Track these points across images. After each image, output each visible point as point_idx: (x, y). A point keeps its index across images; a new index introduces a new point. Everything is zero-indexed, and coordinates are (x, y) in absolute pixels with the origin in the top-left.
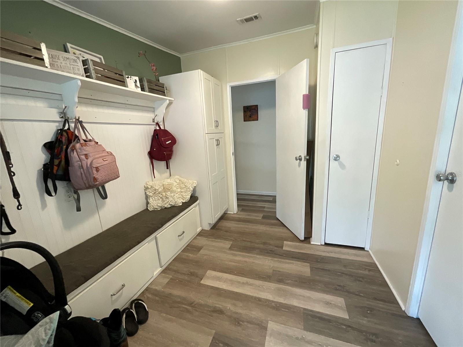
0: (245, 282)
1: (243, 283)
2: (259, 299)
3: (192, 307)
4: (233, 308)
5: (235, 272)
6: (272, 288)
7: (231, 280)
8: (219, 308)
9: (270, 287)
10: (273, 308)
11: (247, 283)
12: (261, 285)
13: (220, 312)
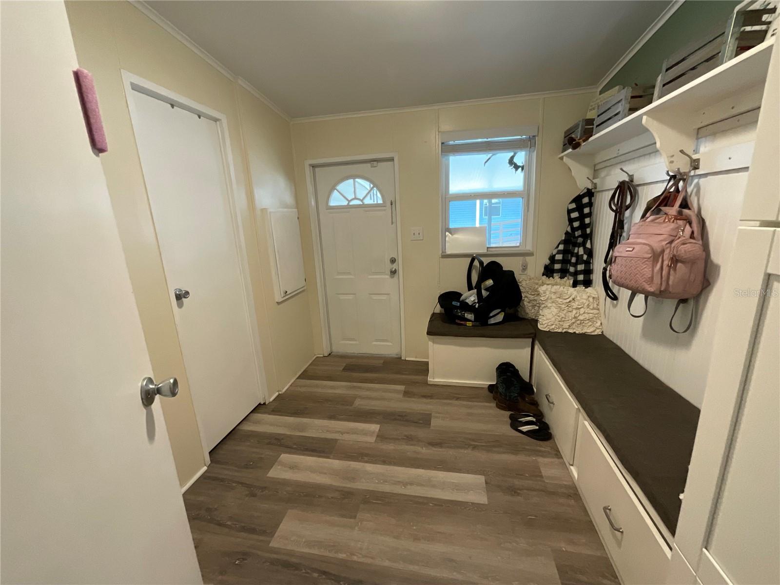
0: (409, 487)
1: (411, 484)
2: (384, 462)
3: (471, 445)
4: (419, 449)
5: (431, 505)
6: (364, 481)
7: (434, 486)
8: (435, 448)
9: (368, 482)
10: (367, 455)
11: (405, 484)
12: (381, 483)
13: (432, 444)
